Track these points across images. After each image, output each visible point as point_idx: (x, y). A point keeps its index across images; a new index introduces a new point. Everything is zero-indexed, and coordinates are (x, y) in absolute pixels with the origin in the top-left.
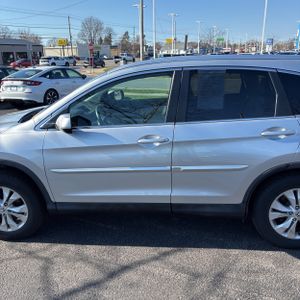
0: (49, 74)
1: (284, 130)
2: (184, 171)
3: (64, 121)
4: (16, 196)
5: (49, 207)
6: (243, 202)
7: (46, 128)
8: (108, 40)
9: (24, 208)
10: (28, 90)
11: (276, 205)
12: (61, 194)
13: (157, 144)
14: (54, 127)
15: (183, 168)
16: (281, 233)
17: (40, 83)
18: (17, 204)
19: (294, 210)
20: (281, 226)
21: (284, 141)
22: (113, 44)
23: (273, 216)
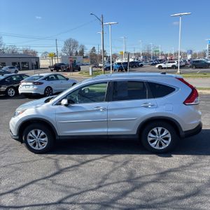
0: (47, 78)
1: (150, 104)
3: (65, 102)
4: (43, 134)
5: (57, 138)
7: (57, 104)
8: (82, 53)
9: (46, 139)
10: (35, 87)
11: (150, 134)
12: (62, 132)
13: (101, 110)
14: (60, 104)
16: (153, 146)
17: (42, 83)
18: (43, 137)
19: (157, 137)
21: (150, 108)
22: (85, 55)
23: (149, 139)
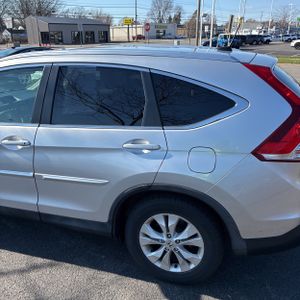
1: (147, 143)
2: (46, 179)
6: (109, 221)
15: (45, 176)
19: (165, 239)
20: (153, 254)
21: (147, 156)
23: (144, 241)
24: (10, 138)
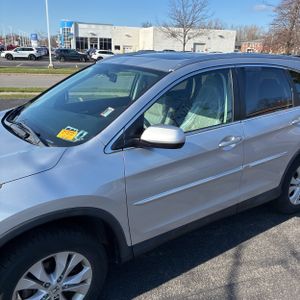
13: (233, 145)
24: (225, 140)
